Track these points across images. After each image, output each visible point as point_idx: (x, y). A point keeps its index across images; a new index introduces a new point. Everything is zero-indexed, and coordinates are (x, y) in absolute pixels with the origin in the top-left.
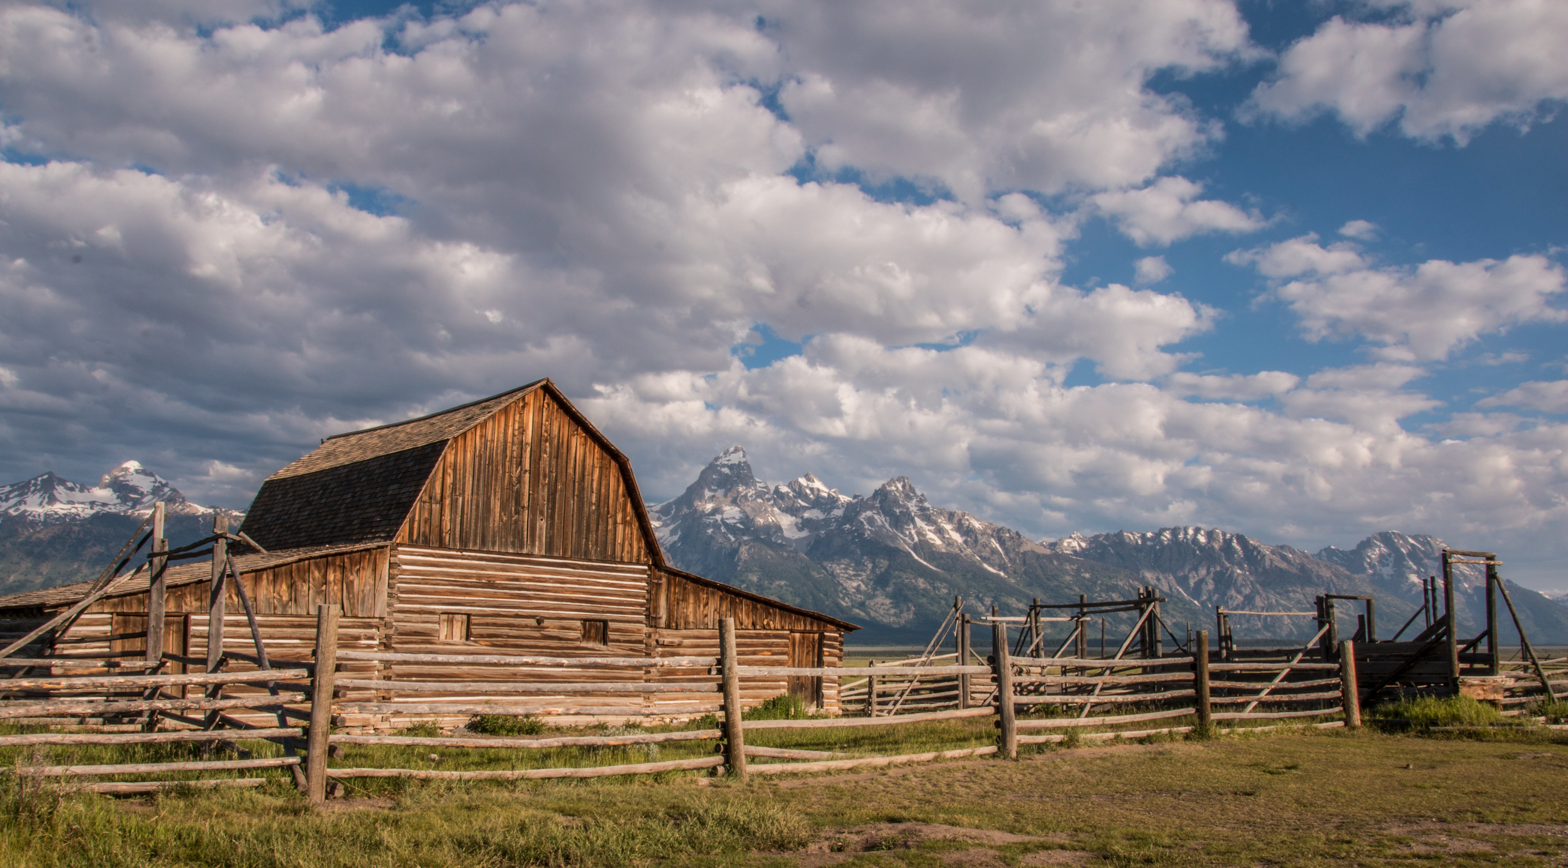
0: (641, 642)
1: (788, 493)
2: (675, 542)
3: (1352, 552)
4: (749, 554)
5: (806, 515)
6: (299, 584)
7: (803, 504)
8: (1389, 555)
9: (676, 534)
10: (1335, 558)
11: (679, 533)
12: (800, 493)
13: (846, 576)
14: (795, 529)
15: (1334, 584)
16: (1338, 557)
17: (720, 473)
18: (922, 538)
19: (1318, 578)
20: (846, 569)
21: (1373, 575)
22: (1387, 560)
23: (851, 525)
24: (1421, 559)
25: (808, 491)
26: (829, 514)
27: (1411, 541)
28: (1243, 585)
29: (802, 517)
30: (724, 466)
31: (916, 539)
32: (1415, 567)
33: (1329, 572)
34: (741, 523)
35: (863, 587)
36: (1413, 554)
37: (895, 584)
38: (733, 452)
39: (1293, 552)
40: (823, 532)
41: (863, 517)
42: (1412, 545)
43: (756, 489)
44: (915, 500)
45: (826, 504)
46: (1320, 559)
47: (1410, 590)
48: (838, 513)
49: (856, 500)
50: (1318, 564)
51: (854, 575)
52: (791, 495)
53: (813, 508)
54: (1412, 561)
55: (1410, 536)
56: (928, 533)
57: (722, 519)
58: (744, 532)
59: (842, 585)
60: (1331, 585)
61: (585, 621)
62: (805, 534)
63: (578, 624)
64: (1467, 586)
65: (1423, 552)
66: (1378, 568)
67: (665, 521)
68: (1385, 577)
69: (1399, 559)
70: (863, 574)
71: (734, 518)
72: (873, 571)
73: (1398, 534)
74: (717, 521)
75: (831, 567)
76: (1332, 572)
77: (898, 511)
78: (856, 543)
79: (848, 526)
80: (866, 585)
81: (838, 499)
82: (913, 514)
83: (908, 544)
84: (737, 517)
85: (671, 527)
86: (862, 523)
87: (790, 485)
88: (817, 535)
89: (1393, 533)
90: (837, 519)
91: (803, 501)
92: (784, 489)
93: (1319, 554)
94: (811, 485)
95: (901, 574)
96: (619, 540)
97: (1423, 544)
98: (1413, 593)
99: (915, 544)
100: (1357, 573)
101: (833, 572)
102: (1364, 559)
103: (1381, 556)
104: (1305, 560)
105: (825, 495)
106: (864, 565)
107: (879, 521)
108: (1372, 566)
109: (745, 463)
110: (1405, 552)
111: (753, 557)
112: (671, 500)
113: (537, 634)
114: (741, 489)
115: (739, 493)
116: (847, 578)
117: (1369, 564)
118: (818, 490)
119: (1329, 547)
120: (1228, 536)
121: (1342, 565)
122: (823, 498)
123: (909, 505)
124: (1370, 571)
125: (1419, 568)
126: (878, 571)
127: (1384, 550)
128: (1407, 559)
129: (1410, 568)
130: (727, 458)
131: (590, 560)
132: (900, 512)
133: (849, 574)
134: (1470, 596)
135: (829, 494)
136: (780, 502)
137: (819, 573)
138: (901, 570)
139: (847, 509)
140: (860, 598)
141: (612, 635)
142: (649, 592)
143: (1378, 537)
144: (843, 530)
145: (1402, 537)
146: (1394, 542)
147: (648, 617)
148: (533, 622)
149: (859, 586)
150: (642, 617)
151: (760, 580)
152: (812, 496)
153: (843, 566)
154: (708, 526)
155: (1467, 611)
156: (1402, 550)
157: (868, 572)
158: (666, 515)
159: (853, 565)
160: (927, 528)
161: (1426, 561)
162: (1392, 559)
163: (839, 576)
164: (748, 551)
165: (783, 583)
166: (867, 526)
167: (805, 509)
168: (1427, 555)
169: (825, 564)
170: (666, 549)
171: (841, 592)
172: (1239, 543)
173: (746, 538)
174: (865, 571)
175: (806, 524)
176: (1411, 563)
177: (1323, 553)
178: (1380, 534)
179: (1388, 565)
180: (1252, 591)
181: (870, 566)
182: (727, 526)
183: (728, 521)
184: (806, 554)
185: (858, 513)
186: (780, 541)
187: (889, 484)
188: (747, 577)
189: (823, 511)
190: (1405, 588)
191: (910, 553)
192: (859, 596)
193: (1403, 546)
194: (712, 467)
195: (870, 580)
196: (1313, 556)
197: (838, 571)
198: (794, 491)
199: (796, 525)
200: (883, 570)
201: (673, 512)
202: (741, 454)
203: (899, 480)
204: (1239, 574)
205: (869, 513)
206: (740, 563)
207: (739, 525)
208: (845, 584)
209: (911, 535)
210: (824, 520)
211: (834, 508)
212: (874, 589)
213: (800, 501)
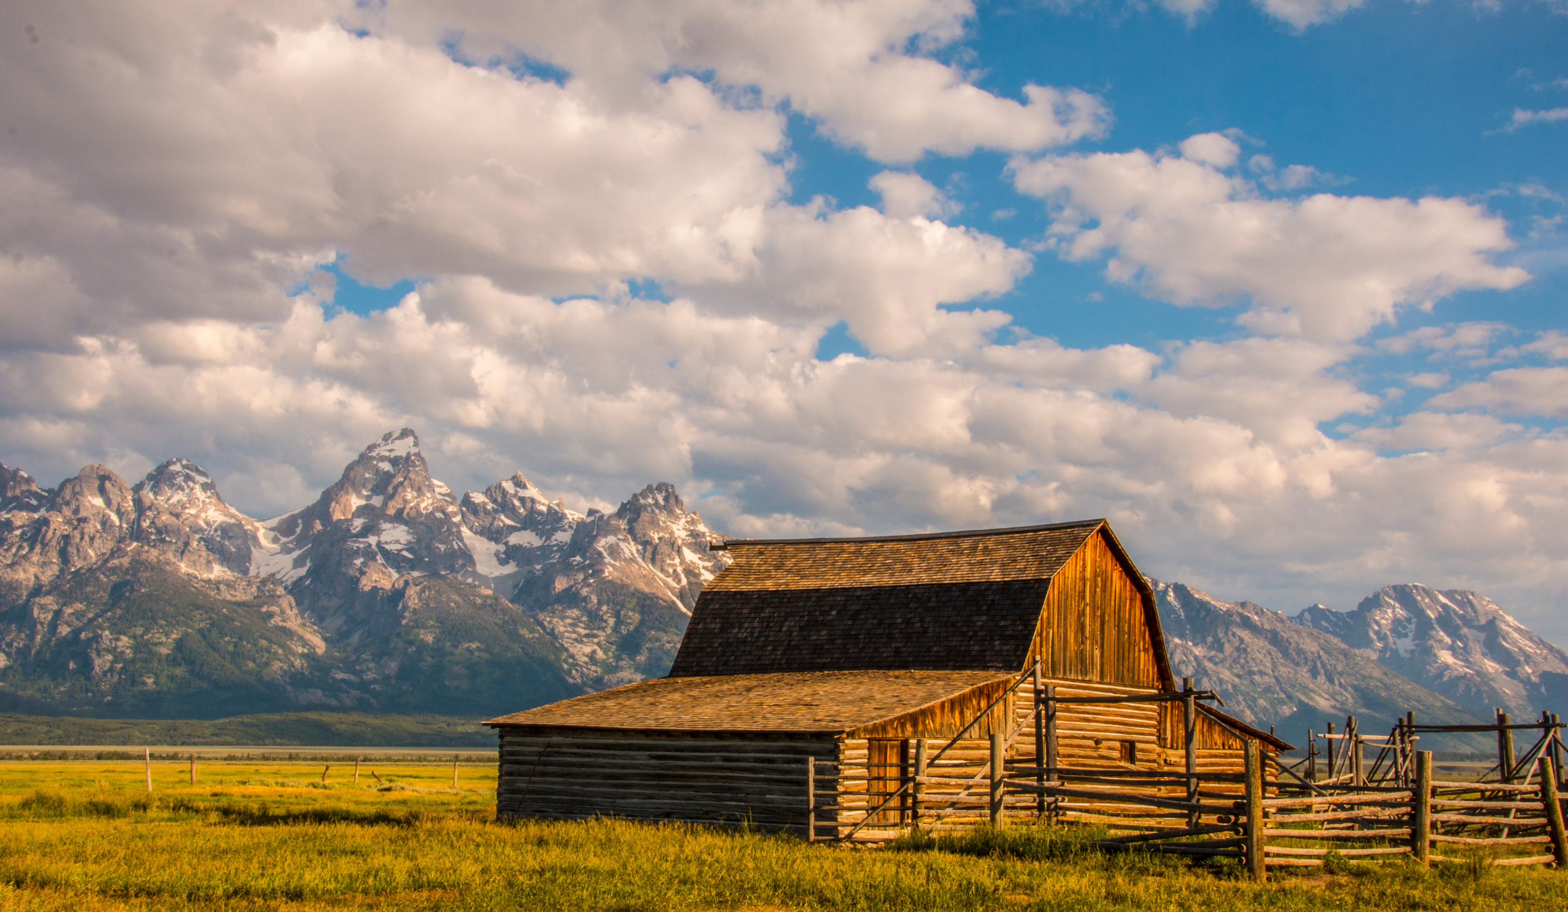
0: (1154, 761)
1: (485, 504)
2: (301, 579)
3: (1352, 615)
4: (420, 600)
5: (514, 539)
6: (965, 710)
7: (509, 522)
8: (1409, 620)
9: (303, 565)
10: (1324, 623)
11: (308, 564)
12: (504, 506)
13: (574, 636)
14: (494, 561)
15: (1322, 664)
16: (1329, 621)
17: (377, 471)
18: (693, 580)
19: (1298, 654)
20: (574, 625)
21: (1383, 651)
22: (1405, 627)
23: (583, 557)
24: (1458, 627)
25: (517, 503)
26: (548, 538)
27: (1443, 600)
28: (1184, 662)
29: (506, 544)
30: (383, 459)
31: (684, 581)
32: (1448, 640)
33: (1315, 644)
34: (408, 550)
35: (600, 654)
36: (1446, 621)
37: (650, 650)
38: (398, 438)
39: (1260, 612)
40: (538, 567)
41: (601, 544)
42: (1444, 606)
43: (434, 498)
44: (683, 521)
45: (544, 523)
46: (1302, 624)
47: (1440, 675)
48: (563, 537)
49: (591, 519)
50: (1298, 632)
51: (587, 636)
52: (490, 507)
53: (524, 528)
54: (1444, 631)
55: (1440, 592)
56: (703, 571)
57: (379, 544)
58: (413, 565)
59: (567, 650)
60: (1318, 664)
61: (1122, 741)
62: (510, 568)
63: (1118, 744)
64: (1529, 671)
65: (1462, 617)
66: (1391, 640)
67: (284, 544)
68: (1402, 653)
69: (1424, 627)
70: (600, 633)
71: (398, 542)
72: (616, 629)
73: (1423, 589)
74: (370, 545)
75: (550, 622)
76: (1319, 645)
77: (656, 536)
78: (589, 585)
79: (578, 558)
80: (606, 652)
81: (563, 516)
82: (680, 542)
83: (672, 589)
84: (403, 541)
85: (296, 554)
86: (600, 554)
87: (488, 492)
88: (530, 572)
89: (1415, 587)
90: (560, 547)
91: (507, 517)
92: (478, 498)
93: (1300, 616)
94: (522, 493)
95: (661, 634)
96: (1142, 667)
97: (1460, 604)
98: (1445, 679)
99: (682, 590)
100: (1359, 647)
101: (553, 630)
102: (1369, 626)
103: (1396, 621)
104: (1279, 626)
105: (544, 509)
106: (602, 620)
107: (626, 551)
108: (1382, 637)
109: (418, 455)
110: (1432, 616)
111: (427, 605)
112: (297, 512)
113: (1094, 754)
114: (409, 496)
115: (406, 501)
116: (576, 640)
117: (1377, 633)
118: (533, 501)
119: (1316, 606)
120: (1161, 586)
121: (1335, 634)
122: (540, 513)
123: (674, 527)
124: (1379, 645)
125: (1454, 642)
126: (624, 630)
127: (1401, 612)
128: (1436, 626)
129: (1440, 641)
130: (389, 447)
131: (1125, 686)
132: (660, 539)
133: (579, 635)
134: (1534, 686)
135: (549, 508)
136: (472, 518)
137: (532, 631)
138: (659, 629)
139: (577, 532)
140: (595, 671)
141: (1139, 755)
142: (1159, 714)
143: (1391, 592)
144: (571, 564)
145: (1427, 593)
146: (1415, 601)
147: (1159, 737)
148: (1091, 743)
149: (594, 652)
150: (1154, 738)
151: (438, 640)
152: (522, 510)
153: (569, 621)
154: (356, 553)
155: (1530, 709)
156: (1429, 612)
157: (609, 631)
158: (287, 535)
159: (584, 619)
160: (701, 564)
161: (1465, 630)
162: (1413, 626)
163: (562, 637)
164: (420, 594)
165: (474, 645)
166: (608, 559)
167: (511, 530)
168: (1468, 622)
169: (541, 617)
170: (286, 588)
171: (566, 661)
172: (1177, 597)
173: (416, 574)
174: (603, 629)
175: (512, 554)
176: (1442, 633)
177: (1307, 615)
178: (1395, 588)
179: (1406, 635)
180: (1197, 671)
181: (612, 621)
182: (386, 553)
183: (388, 547)
184: (512, 601)
185: (594, 539)
186: (470, 580)
187: (644, 494)
188: (418, 635)
189: (540, 534)
190: (1432, 670)
191: (673, 602)
192: (593, 668)
193: (1429, 608)
194: (364, 459)
195: (611, 643)
196: (1290, 619)
197: (562, 629)
198: (495, 501)
199: (497, 554)
200: (632, 628)
201: (298, 530)
202: (411, 440)
203: (659, 488)
204: (1176, 645)
205: (611, 539)
206: (407, 614)
207: (405, 553)
208: (571, 650)
209: (675, 574)
210: (539, 548)
211: (556, 530)
212: (618, 658)
213: (503, 517)
